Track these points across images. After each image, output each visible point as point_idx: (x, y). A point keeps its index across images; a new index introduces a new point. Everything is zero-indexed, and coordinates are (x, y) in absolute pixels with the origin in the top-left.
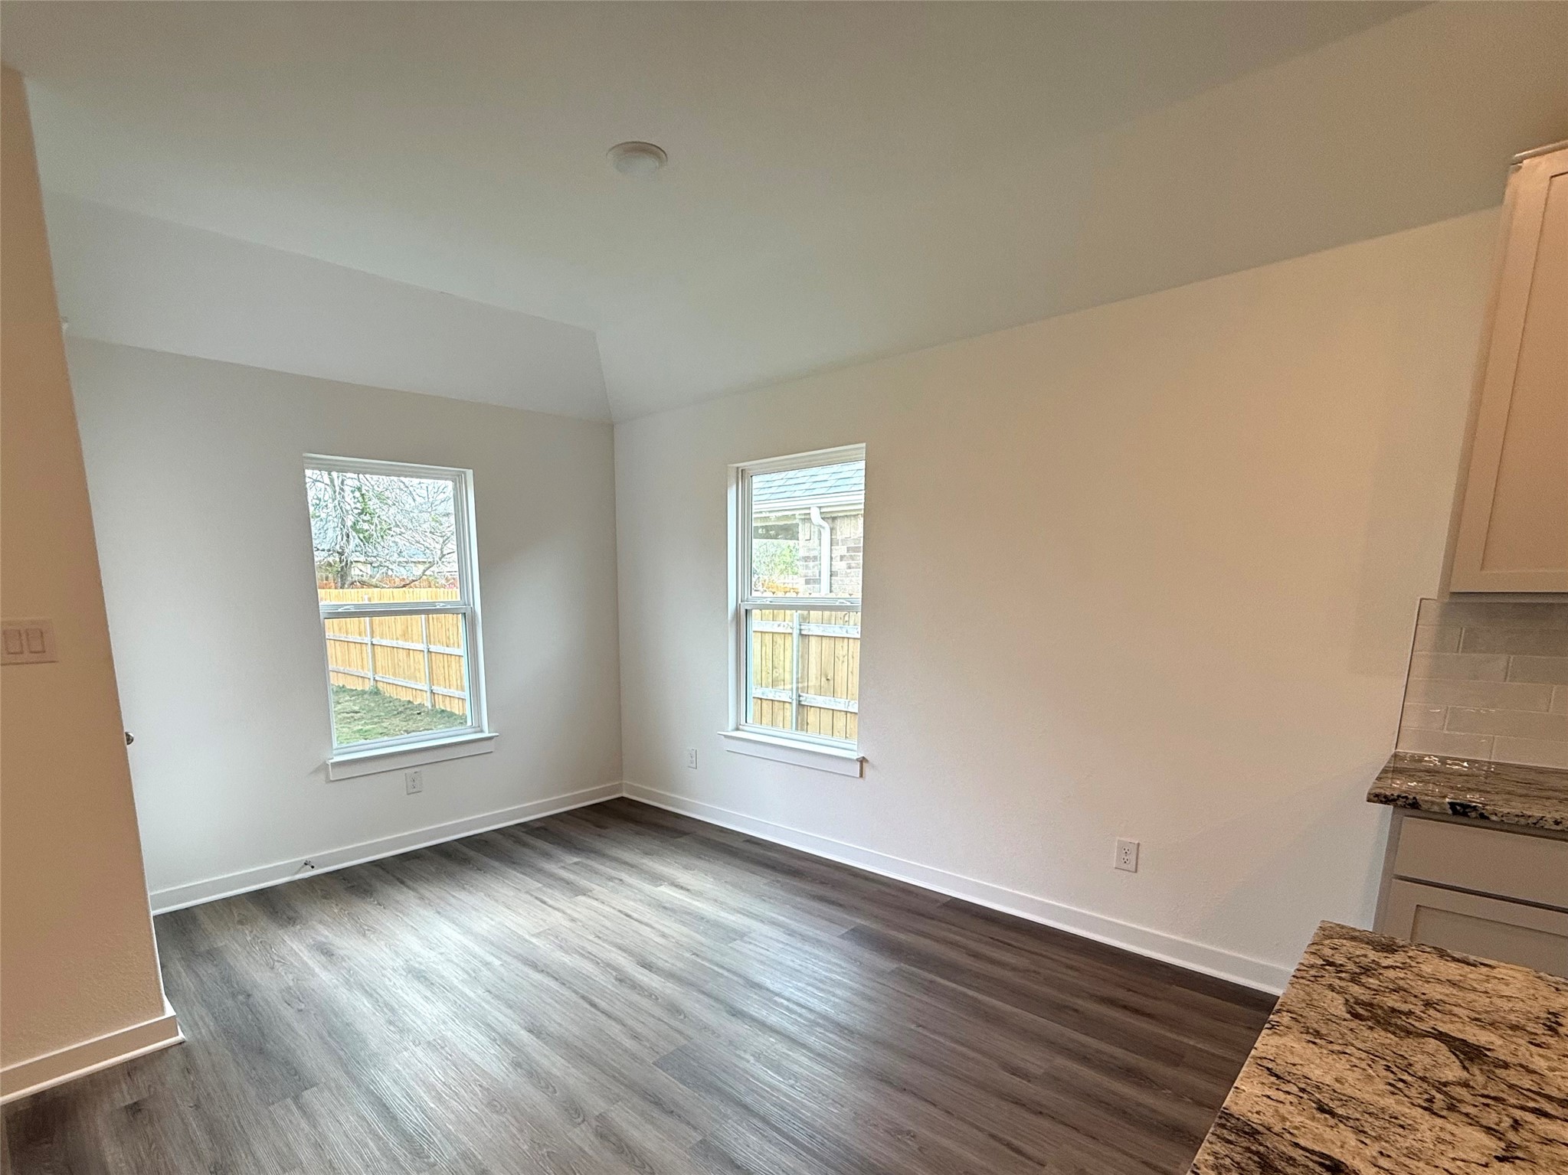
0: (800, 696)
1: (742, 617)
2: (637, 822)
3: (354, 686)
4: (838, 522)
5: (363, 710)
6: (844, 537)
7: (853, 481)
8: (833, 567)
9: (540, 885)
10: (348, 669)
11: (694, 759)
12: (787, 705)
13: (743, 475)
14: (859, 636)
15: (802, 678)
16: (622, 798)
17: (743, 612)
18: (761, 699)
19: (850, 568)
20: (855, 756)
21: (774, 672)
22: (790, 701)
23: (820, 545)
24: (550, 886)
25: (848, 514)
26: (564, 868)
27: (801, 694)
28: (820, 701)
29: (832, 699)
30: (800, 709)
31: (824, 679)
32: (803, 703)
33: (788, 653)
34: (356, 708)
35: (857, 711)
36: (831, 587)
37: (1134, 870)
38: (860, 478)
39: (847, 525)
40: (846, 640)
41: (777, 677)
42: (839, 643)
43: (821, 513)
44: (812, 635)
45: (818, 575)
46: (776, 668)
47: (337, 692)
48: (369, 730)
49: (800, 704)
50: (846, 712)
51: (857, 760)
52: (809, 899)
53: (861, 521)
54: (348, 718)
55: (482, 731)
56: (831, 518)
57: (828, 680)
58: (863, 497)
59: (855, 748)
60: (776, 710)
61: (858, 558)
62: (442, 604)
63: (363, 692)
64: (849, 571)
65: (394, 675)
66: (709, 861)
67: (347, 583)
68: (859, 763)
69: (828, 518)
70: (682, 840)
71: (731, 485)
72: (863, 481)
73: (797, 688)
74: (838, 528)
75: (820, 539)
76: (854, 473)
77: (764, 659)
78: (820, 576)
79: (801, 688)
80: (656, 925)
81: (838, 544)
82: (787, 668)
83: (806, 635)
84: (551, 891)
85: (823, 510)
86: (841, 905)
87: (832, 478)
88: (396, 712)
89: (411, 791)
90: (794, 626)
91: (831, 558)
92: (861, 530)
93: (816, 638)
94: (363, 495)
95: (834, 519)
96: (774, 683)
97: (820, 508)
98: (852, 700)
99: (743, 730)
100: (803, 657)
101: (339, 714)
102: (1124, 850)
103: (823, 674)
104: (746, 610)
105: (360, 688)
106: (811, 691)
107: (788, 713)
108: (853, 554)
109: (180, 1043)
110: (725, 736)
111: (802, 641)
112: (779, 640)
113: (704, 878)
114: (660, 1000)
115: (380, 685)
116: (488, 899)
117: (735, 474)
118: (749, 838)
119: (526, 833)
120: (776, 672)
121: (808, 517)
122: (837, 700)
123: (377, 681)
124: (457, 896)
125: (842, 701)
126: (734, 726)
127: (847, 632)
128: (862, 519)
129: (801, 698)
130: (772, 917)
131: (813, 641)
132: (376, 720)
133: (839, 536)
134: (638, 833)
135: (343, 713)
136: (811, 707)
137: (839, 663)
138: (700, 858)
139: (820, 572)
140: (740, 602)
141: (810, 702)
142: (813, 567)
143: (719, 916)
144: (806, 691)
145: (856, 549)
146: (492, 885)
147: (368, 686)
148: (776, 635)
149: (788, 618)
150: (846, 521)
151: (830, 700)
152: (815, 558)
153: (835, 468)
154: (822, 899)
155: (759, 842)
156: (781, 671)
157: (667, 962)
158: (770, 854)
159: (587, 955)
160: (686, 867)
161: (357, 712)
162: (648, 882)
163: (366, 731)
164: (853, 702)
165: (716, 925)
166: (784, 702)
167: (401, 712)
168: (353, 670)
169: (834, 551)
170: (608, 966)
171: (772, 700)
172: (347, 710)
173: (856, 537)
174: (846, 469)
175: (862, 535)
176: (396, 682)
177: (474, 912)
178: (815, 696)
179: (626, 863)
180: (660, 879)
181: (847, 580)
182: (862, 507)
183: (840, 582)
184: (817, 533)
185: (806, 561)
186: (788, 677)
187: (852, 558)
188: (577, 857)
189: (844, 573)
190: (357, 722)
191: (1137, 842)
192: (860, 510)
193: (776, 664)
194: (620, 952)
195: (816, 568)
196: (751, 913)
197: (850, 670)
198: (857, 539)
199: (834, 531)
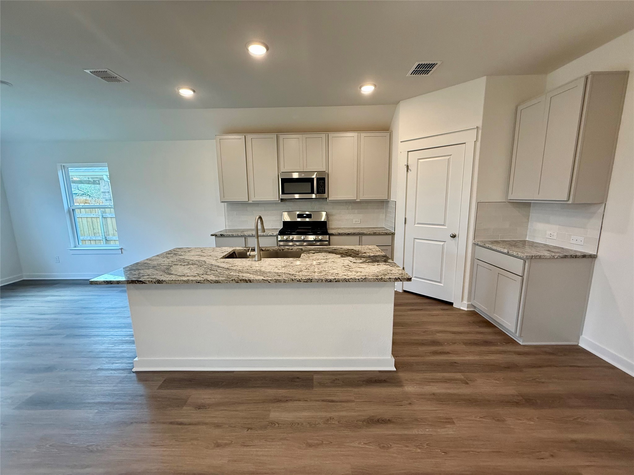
0: (106, 237)
1: (72, 212)
11: (58, 260)
12: (101, 241)
13: (65, 167)
14: (115, 216)
15: (106, 231)
16: (23, 280)
17: (71, 210)
18: (90, 240)
20: (119, 248)
22: (102, 239)
28: (114, 238)
30: (107, 241)
31: (115, 231)
32: (107, 239)
33: (99, 224)
41: (96, 232)
44: (108, 217)
59: (119, 246)
68: (121, 250)
71: (59, 170)
73: (104, 235)
79: (106, 234)
80: (45, 306)
82: (99, 229)
90: (100, 214)
93: (110, 218)
96: (95, 235)
99: (78, 247)
103: (114, 229)
104: (73, 209)
110: (70, 250)
111: (104, 219)
112: (94, 219)
117: (60, 167)
126: (73, 247)
129: (106, 238)
131: (109, 220)
140: (69, 206)
141: (110, 239)
142: (108, 195)
149: (97, 212)
156: (97, 230)
166: (100, 240)
171: (95, 240)
178: (112, 237)
185: (105, 193)
186: (100, 231)
193: (94, 227)
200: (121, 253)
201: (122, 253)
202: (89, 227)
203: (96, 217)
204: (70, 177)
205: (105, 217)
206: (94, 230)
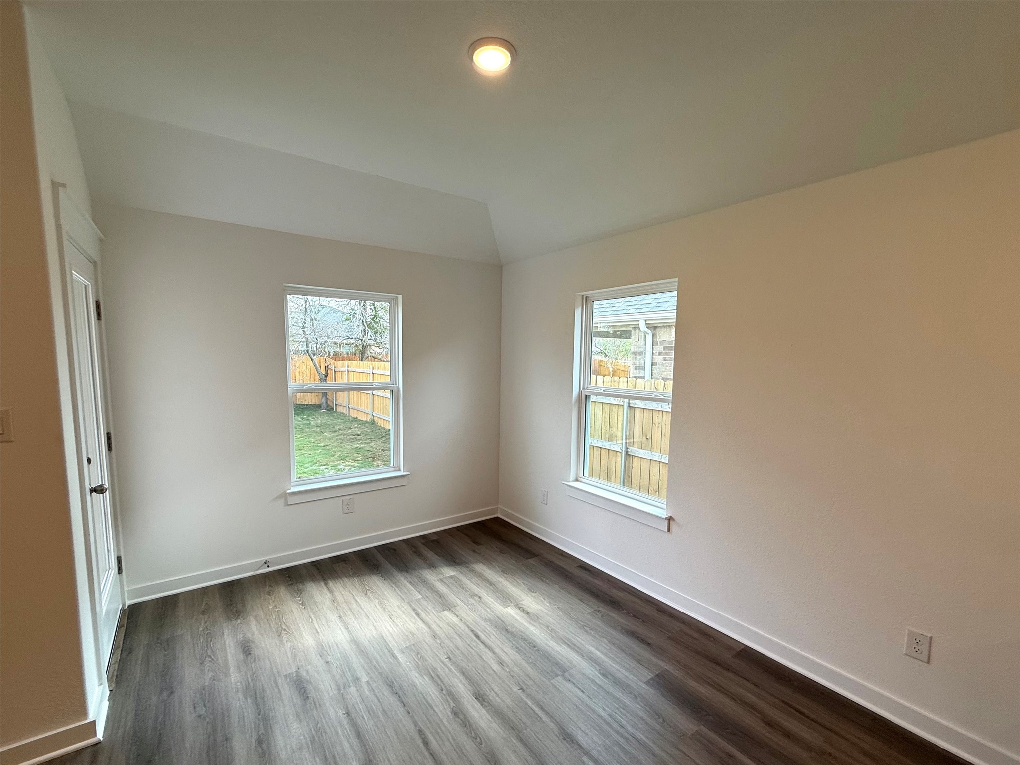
1: (584, 400)
2: (503, 540)
3: (362, 418)
4: (658, 330)
5: (363, 433)
6: (662, 340)
7: (668, 304)
8: (653, 359)
9: (420, 596)
10: (359, 408)
11: (546, 498)
12: (618, 453)
13: (587, 301)
14: (670, 410)
15: (629, 436)
16: (497, 518)
17: (584, 397)
18: (601, 448)
19: (665, 360)
20: (664, 514)
21: (610, 430)
22: (620, 451)
23: (645, 345)
24: (426, 598)
25: (665, 325)
26: (441, 580)
27: (628, 447)
28: (642, 453)
29: (650, 452)
30: (627, 457)
31: (644, 438)
32: (630, 453)
33: (620, 418)
34: (359, 432)
35: (668, 463)
36: (652, 373)
37: (926, 660)
38: (673, 302)
39: (664, 332)
40: (661, 413)
41: (612, 434)
42: (656, 414)
43: (646, 324)
44: (637, 407)
45: (643, 364)
46: (611, 428)
47: (352, 421)
48: (362, 448)
49: (627, 454)
50: (660, 462)
51: (666, 518)
52: (623, 634)
53: (674, 330)
54: (352, 439)
55: (400, 470)
56: (653, 328)
57: (647, 438)
58: (675, 314)
59: (665, 506)
60: (610, 456)
61: (671, 354)
62: (377, 384)
63: (366, 422)
64: (664, 362)
65: (383, 413)
66: (548, 584)
67: (365, 357)
68: (667, 521)
69: (651, 327)
70: (532, 561)
71: (578, 307)
72: (676, 304)
73: (626, 443)
74: (658, 334)
75: (646, 341)
76: (671, 298)
77: (603, 421)
78: (645, 365)
79: (628, 442)
80: (497, 651)
81: (657, 344)
82: (620, 429)
83: (633, 407)
84: (426, 603)
85: (648, 322)
86: (649, 644)
87: (654, 301)
88: (380, 436)
89: (347, 511)
91: (653, 354)
92: (674, 336)
93: (640, 409)
94: (374, 308)
95: (655, 328)
96: (610, 439)
97: (646, 321)
98: (664, 454)
99: (581, 482)
100: (631, 421)
101: (348, 436)
102: (916, 641)
103: (644, 433)
104: (586, 395)
105: (365, 420)
106: (636, 445)
107: (619, 459)
108: (667, 351)
109: (96, 744)
110: (568, 486)
111: (630, 410)
112: (615, 409)
113: (542, 601)
114: (483, 745)
115: (376, 419)
116: (379, 607)
117: (581, 299)
118: (583, 563)
119: (424, 544)
120: (612, 430)
121: (638, 326)
122: (653, 453)
123: (374, 416)
124: (359, 601)
125: (658, 454)
126: (574, 479)
127: (662, 407)
128: (674, 328)
129: (628, 450)
130: (591, 652)
131: (638, 412)
132: (368, 441)
133: (658, 340)
134: (502, 552)
135: (351, 435)
136: (635, 456)
137: (655, 428)
138: (542, 580)
139: (645, 363)
140: (581, 389)
141: (634, 453)
142: (640, 359)
143: (547, 645)
144: (632, 445)
145: (670, 348)
146: (386, 593)
147: (369, 419)
148: (612, 406)
150: (664, 330)
151: (648, 453)
152: (642, 353)
153: (657, 295)
154: (632, 634)
155: (590, 569)
156: (616, 431)
157: (497, 695)
158: (596, 581)
159: (436, 678)
160: (531, 589)
161: (358, 435)
162: (499, 601)
163: (360, 448)
164: (665, 455)
165: (546, 656)
166: (616, 451)
167: (384, 436)
168: (362, 409)
169: (655, 349)
170: (450, 694)
171: (608, 449)
172: (353, 433)
173: (670, 340)
174: (664, 296)
175: (674, 339)
176: (383, 418)
177: (365, 620)
178: (638, 449)
179: (487, 580)
180: (509, 600)
181: (663, 368)
182: (675, 321)
183: (658, 370)
184: (643, 337)
185: (635, 355)
186: (619, 434)
187: (667, 354)
188: (454, 571)
189: (661, 363)
190: (357, 442)
191: (929, 636)
192: (673, 322)
193: (611, 425)
194: (462, 678)
195: (642, 359)
196: (575, 645)
197: (663, 434)
198: (671, 342)
199: (655, 336)
200: (667, 531)
201: (669, 530)
202: (603, 423)
203: (618, 405)
204: (594, 325)
205: (633, 406)
206: (610, 429)
